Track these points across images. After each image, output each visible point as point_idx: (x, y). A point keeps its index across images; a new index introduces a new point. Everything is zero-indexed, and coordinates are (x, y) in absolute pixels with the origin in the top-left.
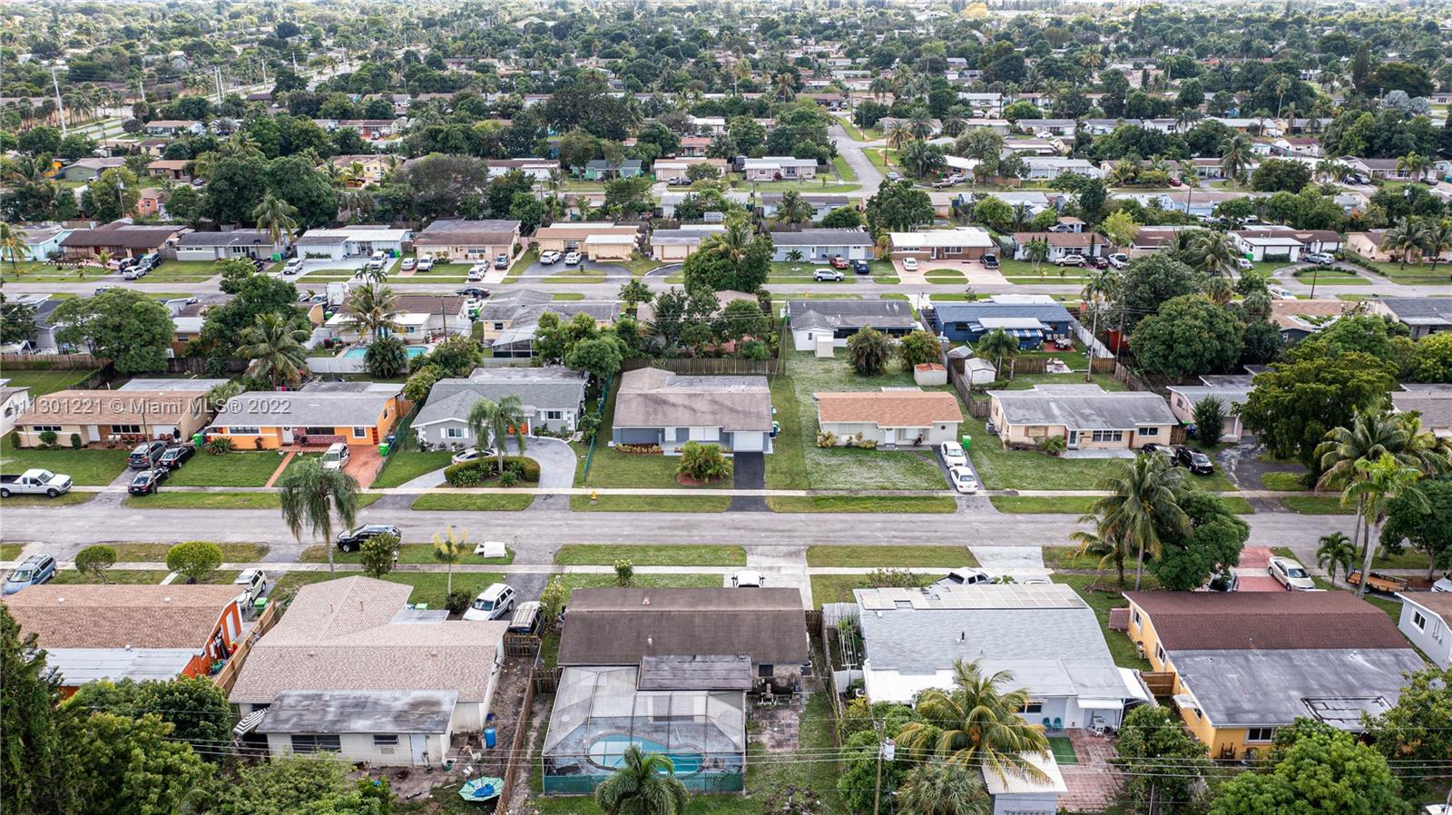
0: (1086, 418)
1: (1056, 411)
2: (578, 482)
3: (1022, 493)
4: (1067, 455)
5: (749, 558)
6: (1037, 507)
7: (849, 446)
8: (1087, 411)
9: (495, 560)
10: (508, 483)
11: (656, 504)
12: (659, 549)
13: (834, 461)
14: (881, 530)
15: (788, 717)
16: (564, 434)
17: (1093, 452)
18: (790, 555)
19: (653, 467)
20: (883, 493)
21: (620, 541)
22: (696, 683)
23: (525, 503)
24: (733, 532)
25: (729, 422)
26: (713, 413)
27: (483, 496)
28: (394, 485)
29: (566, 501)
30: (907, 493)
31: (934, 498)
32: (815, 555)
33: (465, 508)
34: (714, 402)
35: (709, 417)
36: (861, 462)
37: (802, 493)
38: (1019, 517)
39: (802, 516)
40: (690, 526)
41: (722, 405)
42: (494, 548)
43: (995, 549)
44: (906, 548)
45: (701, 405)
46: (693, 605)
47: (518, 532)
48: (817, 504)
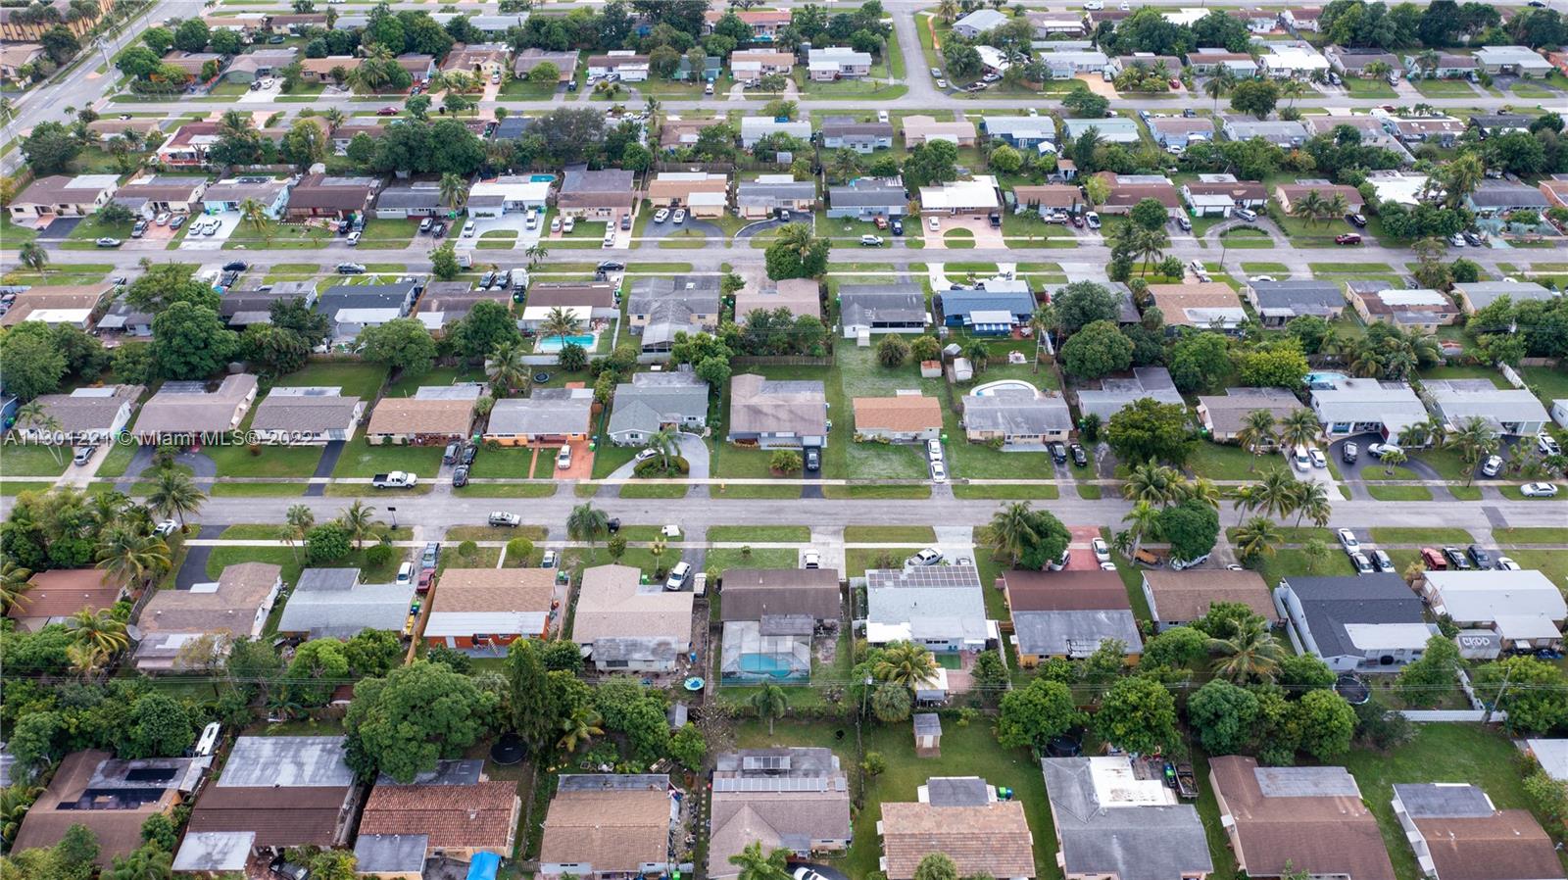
0: (1018, 425)
1: (1000, 420)
2: (713, 474)
3: (972, 482)
4: (1005, 449)
5: (813, 536)
6: (976, 493)
7: (873, 441)
8: (1019, 419)
9: (673, 539)
10: (671, 476)
11: (759, 492)
12: (763, 529)
13: (864, 454)
14: (887, 513)
15: (831, 643)
16: (699, 431)
17: (1020, 445)
18: (835, 533)
19: (754, 459)
20: (891, 482)
21: (741, 523)
22: (788, 631)
23: (682, 491)
24: (805, 516)
25: (801, 428)
26: (791, 421)
27: (658, 486)
28: (605, 477)
29: (706, 490)
30: (904, 482)
31: (919, 486)
32: (850, 534)
33: (650, 496)
34: (791, 412)
35: (788, 424)
36: (879, 456)
37: (842, 482)
38: (966, 502)
39: (842, 502)
40: (779, 511)
41: (796, 415)
42: (673, 530)
43: (947, 528)
44: (897, 528)
45: (783, 415)
46: (784, 584)
47: (684, 516)
48: (852, 491)
